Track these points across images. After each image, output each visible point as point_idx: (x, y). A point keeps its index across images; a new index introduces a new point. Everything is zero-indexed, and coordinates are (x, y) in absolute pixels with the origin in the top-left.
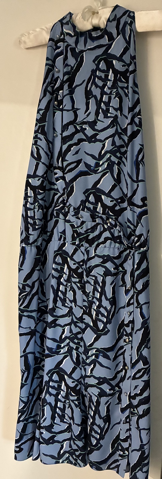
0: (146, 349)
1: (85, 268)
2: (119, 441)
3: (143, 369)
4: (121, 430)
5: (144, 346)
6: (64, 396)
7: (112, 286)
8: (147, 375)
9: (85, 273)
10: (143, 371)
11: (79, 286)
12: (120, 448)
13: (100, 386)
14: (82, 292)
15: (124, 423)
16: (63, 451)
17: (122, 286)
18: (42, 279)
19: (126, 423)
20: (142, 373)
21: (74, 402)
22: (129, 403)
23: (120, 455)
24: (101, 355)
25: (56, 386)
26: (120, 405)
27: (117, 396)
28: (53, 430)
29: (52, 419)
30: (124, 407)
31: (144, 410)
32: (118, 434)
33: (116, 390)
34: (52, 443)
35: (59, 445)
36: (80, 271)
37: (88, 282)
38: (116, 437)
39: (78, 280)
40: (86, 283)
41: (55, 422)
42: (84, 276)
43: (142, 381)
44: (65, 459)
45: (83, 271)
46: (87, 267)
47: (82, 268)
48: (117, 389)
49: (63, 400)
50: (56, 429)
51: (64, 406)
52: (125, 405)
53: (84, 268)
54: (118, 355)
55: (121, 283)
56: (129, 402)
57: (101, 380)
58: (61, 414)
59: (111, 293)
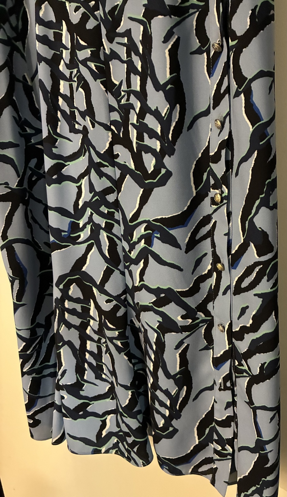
0: (263, 209)
1: (103, 16)
2: (212, 424)
3: (256, 264)
4: (216, 402)
5: (257, 202)
6: (97, 330)
7: (170, 47)
8: (268, 281)
9: (104, 31)
10: (257, 269)
11: (94, 68)
12: (215, 437)
13: (160, 309)
14: (102, 87)
15: (220, 390)
16: (106, 432)
17: (199, 52)
18: (26, 77)
19: (224, 390)
20: (254, 274)
21: (114, 341)
22: (229, 348)
23: (216, 452)
24: (157, 237)
25: (79, 310)
26: (211, 350)
27: (203, 331)
28: (82, 393)
29: (77, 371)
30: (219, 355)
31: (263, 365)
32: (210, 409)
33: (198, 318)
34: (84, 416)
35: (97, 422)
36: (91, 24)
37: (114, 55)
38: (205, 415)
39: (90, 53)
40: (111, 60)
41: (85, 378)
42: (104, 40)
43: (255, 295)
44: (111, 446)
45: (99, 25)
46: (107, 11)
47: (96, 18)
48: (201, 315)
49: (96, 337)
50: (88, 391)
51: (99, 348)
52: (222, 353)
53: (101, 15)
54: (198, 237)
55: (196, 43)
56: (229, 345)
57: (163, 295)
58: (95, 364)
59: (168, 66)
